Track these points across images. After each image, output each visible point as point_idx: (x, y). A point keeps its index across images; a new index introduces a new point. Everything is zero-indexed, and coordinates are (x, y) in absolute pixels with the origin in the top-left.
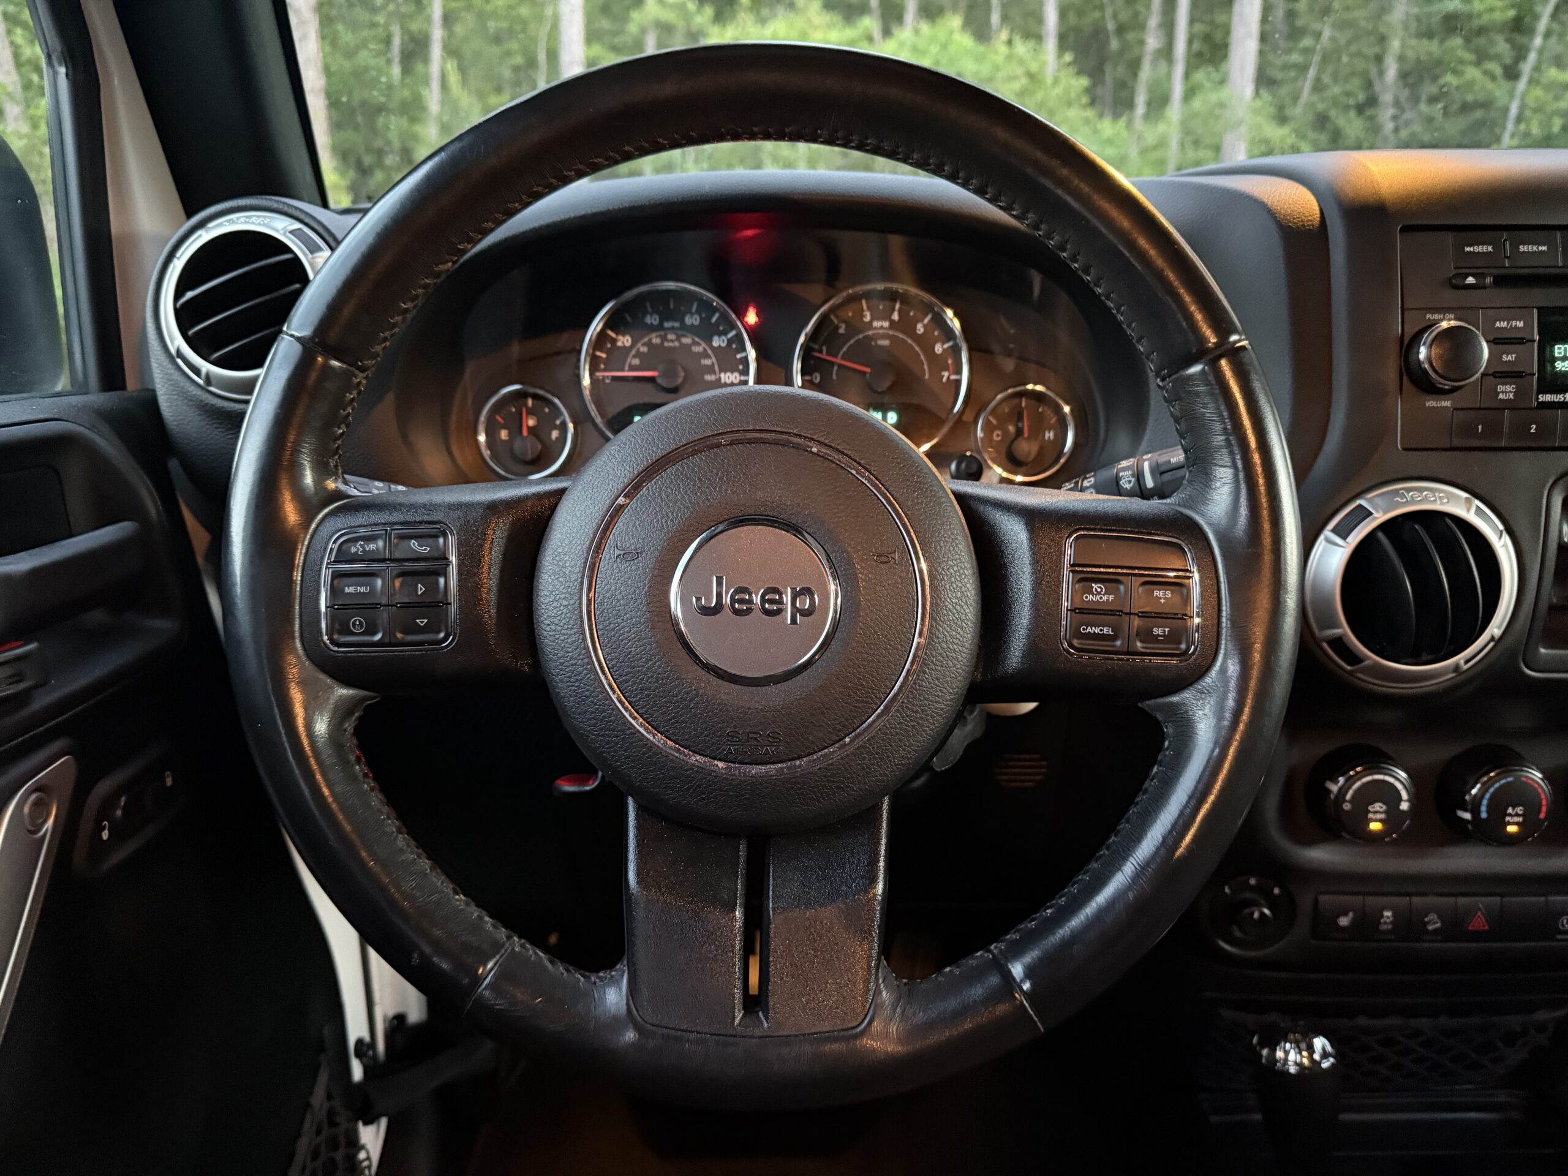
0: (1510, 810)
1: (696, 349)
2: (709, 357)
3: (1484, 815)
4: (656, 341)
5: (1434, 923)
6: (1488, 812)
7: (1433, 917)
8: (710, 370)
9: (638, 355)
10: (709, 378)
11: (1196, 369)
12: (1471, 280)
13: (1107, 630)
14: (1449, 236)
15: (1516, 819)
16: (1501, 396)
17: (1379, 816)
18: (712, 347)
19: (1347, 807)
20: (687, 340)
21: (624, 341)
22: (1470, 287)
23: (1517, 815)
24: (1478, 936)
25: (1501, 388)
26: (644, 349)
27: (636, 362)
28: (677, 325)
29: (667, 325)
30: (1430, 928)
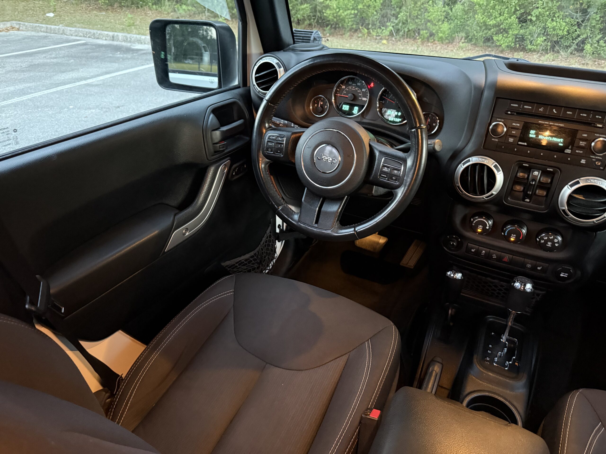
0: (512, 235)
1: (359, 91)
2: (361, 93)
3: (506, 234)
4: (350, 88)
5: (494, 257)
6: (507, 234)
7: (494, 255)
8: (360, 96)
9: (346, 91)
10: (360, 98)
11: (413, 130)
12: (509, 113)
13: (385, 176)
14: (509, 101)
15: (514, 237)
16: (510, 141)
17: (480, 228)
18: (362, 91)
19: (473, 224)
20: (357, 89)
21: (344, 87)
22: (509, 114)
23: (514, 236)
24: (505, 262)
25: (510, 139)
26: (347, 90)
27: (345, 92)
28: (355, 85)
29: (353, 84)
30: (493, 257)
